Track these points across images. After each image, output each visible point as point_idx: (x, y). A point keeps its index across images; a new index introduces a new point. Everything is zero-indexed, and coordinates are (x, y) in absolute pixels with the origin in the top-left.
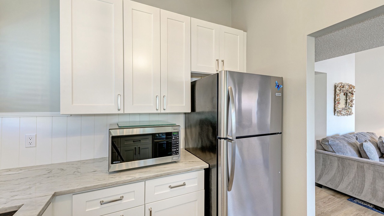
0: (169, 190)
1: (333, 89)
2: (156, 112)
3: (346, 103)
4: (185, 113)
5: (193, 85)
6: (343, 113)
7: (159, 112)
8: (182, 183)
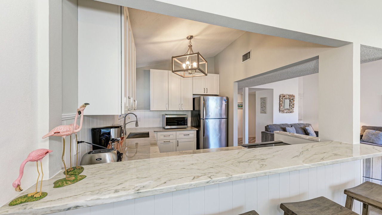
0: (183, 136)
1: (279, 97)
2: (179, 110)
3: (290, 105)
4: (191, 111)
5: (194, 99)
6: (285, 111)
7: (180, 110)
8: (188, 134)
